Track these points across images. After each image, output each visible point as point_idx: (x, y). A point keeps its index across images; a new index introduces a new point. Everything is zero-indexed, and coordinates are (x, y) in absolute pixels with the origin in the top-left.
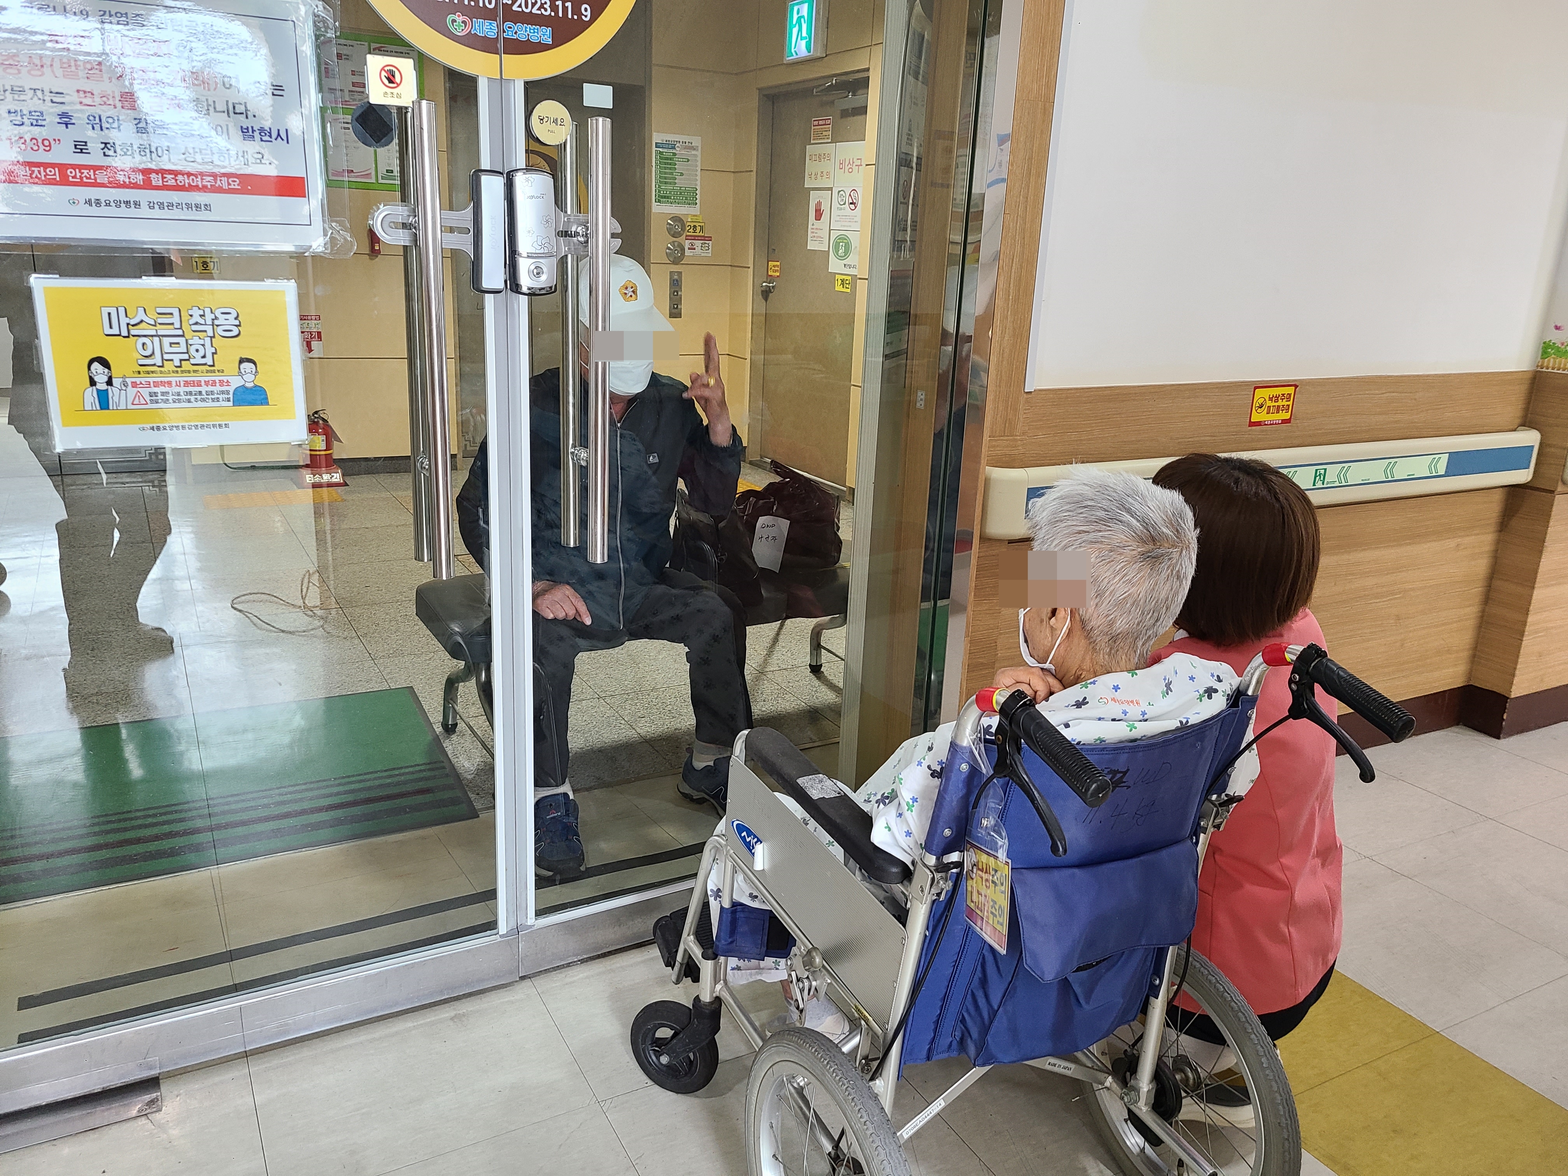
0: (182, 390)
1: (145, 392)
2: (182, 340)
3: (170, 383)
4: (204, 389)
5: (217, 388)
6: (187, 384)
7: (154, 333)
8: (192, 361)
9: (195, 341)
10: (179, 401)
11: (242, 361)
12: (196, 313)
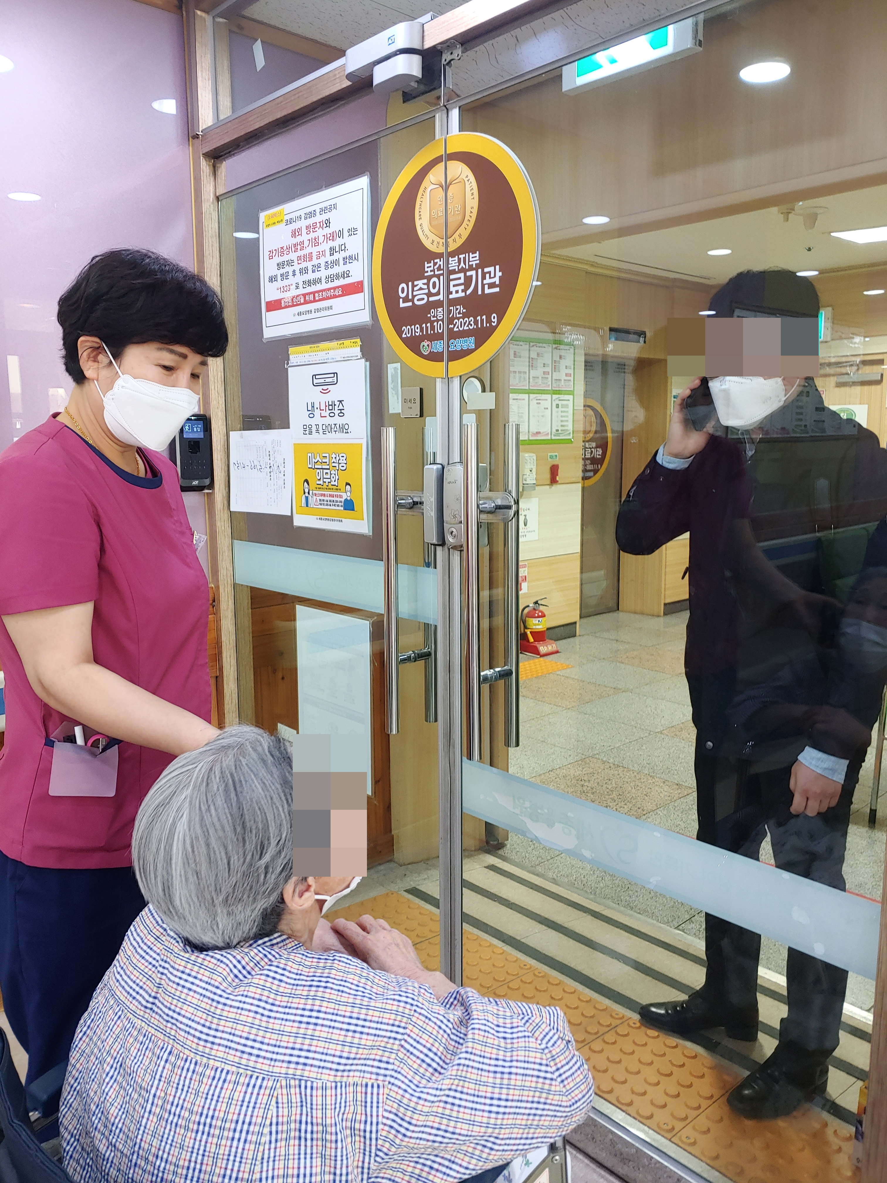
0: (329, 498)
1: (318, 498)
2: (328, 471)
3: (324, 495)
4: (335, 499)
5: (339, 499)
6: (330, 496)
7: (320, 467)
8: (333, 483)
9: (333, 472)
10: (327, 505)
11: (347, 484)
12: (334, 456)
